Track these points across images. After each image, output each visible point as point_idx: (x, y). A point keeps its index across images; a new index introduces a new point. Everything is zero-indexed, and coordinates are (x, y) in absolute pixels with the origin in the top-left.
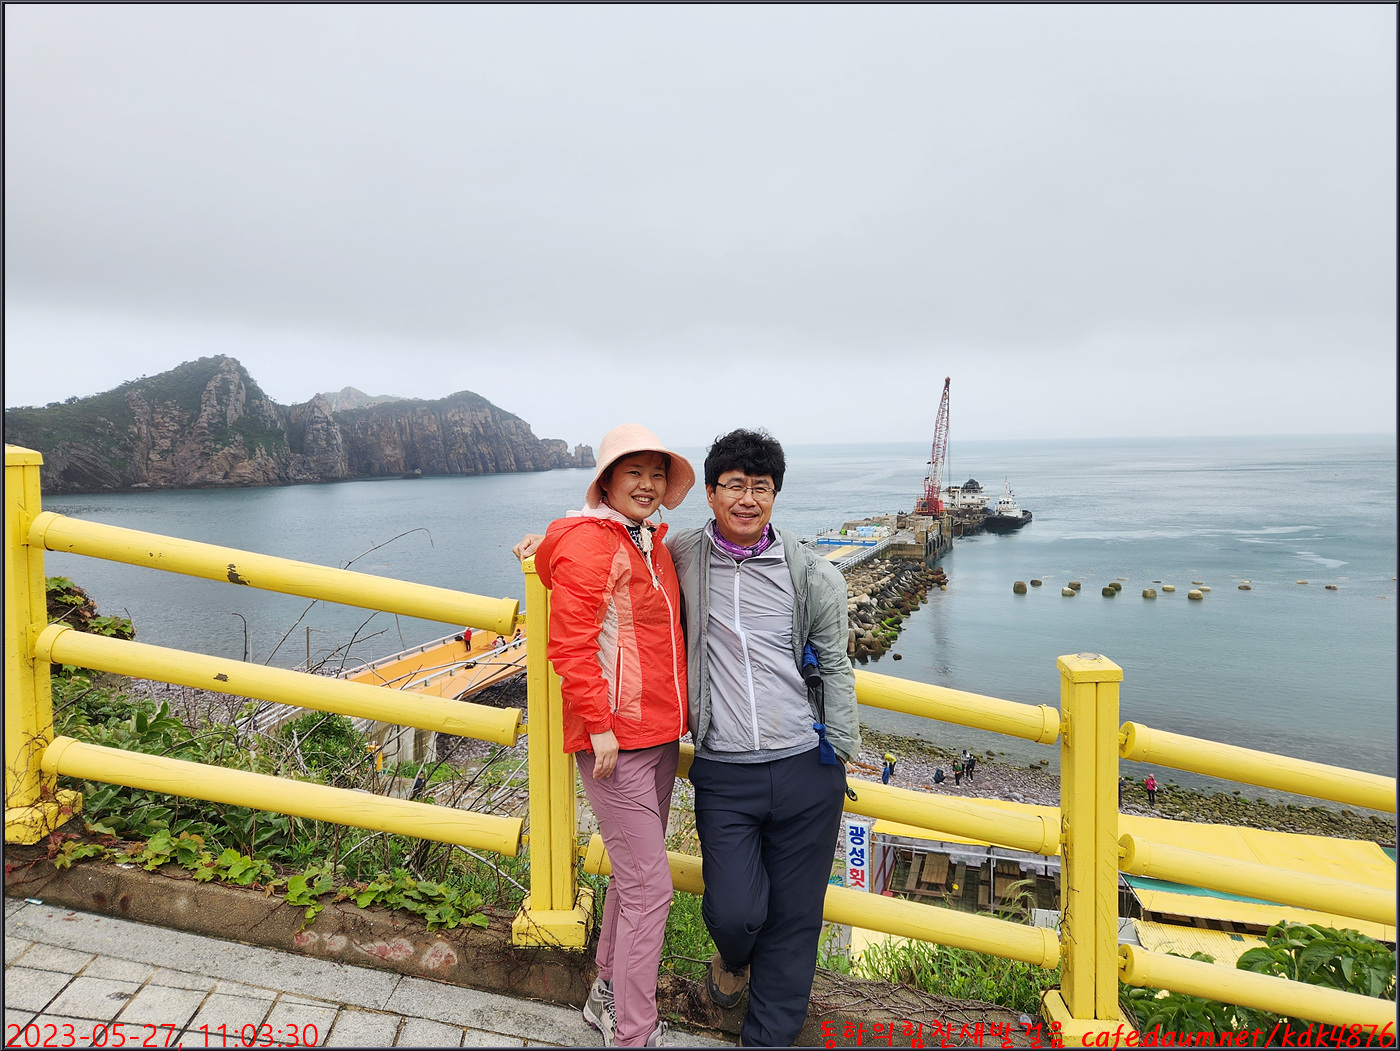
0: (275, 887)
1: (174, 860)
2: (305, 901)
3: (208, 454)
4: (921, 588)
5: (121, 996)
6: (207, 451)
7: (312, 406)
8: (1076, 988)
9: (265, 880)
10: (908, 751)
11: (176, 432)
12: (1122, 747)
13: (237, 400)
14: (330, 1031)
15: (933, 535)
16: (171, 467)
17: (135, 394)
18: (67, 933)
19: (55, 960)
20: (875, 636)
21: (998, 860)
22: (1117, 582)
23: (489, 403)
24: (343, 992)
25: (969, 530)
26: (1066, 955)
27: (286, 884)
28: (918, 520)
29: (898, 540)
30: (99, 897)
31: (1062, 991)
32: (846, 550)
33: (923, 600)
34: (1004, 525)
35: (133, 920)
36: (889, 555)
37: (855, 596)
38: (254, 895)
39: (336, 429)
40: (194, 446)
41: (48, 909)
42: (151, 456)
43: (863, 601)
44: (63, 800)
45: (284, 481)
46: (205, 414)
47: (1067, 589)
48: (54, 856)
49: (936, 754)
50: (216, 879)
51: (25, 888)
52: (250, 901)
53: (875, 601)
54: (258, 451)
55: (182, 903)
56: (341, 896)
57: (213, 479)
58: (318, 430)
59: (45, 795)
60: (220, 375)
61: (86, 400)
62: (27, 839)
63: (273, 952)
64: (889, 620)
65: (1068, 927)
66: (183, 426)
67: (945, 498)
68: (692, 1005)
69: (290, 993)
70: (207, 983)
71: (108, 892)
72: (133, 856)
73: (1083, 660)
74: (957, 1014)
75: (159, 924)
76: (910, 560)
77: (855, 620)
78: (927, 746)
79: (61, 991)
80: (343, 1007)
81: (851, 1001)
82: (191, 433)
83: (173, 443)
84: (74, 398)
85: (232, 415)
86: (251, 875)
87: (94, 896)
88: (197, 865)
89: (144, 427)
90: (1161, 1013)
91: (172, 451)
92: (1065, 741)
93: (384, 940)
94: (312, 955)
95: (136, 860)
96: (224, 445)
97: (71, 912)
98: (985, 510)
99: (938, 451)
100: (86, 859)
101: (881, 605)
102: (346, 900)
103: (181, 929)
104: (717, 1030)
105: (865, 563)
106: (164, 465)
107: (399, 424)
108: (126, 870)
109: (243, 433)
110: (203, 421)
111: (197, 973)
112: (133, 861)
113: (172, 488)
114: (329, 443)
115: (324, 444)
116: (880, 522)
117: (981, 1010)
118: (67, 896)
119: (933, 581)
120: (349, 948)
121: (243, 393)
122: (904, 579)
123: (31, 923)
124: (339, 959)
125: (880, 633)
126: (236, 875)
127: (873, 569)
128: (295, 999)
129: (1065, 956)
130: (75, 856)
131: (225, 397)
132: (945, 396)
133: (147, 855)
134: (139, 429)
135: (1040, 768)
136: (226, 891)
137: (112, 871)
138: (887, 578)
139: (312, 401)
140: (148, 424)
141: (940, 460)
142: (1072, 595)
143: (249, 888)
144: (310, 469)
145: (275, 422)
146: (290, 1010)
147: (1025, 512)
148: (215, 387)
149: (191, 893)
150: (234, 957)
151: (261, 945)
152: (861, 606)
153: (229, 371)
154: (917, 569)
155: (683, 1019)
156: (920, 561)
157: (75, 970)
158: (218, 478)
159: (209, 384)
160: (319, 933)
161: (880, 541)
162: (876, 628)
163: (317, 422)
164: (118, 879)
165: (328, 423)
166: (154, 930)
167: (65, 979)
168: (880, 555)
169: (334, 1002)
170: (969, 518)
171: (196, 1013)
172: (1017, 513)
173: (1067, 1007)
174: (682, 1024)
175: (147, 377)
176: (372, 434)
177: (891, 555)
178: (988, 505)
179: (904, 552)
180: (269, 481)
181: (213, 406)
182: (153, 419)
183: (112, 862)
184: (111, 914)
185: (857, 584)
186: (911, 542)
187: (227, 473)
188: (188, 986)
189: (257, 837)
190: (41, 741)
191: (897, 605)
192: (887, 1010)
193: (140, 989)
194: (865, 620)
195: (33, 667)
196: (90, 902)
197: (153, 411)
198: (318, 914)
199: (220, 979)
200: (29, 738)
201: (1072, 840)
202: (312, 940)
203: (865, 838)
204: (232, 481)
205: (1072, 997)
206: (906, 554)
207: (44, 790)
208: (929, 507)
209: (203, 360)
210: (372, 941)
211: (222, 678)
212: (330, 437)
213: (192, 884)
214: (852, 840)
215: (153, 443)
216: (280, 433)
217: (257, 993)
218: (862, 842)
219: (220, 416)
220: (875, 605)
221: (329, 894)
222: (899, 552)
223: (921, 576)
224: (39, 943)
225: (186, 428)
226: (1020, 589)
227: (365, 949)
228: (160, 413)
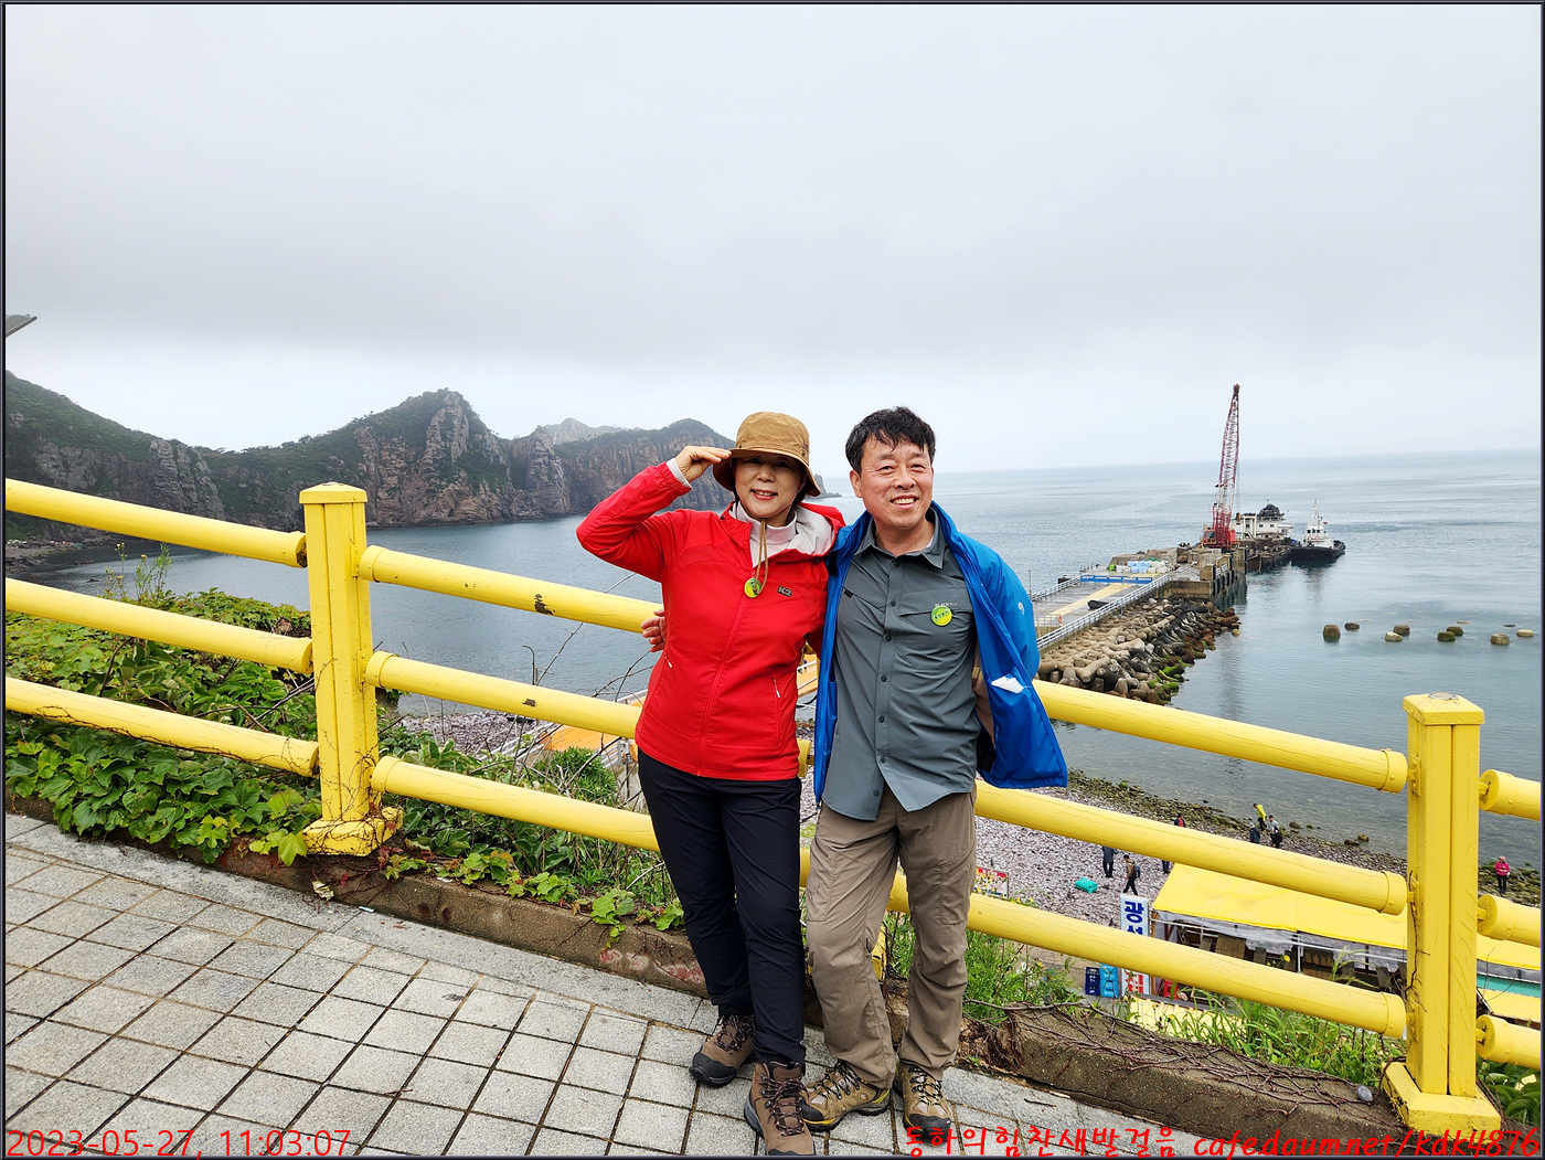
0: (581, 906)
1: (488, 876)
2: (610, 920)
3: (433, 491)
4: (1207, 633)
5: (454, 997)
6: (433, 488)
7: (533, 439)
8: (1425, 1059)
9: (570, 899)
10: (1193, 820)
11: (402, 469)
12: (1483, 798)
13: (461, 435)
14: (643, 1044)
15: (1222, 571)
16: (398, 505)
17: (364, 431)
18: (400, 939)
19: (392, 962)
20: (1151, 687)
21: (1306, 949)
22: (1455, 625)
23: (712, 431)
24: (650, 1009)
25: (1269, 564)
26: (1414, 1025)
27: (591, 903)
28: (1204, 552)
29: (1178, 576)
30: (424, 908)
31: (1407, 1064)
32: (1115, 588)
33: (1210, 646)
34: (1316, 559)
35: (454, 931)
36: (1168, 594)
37: (1126, 641)
38: (562, 912)
39: (557, 463)
40: (421, 483)
41: (380, 916)
42: (379, 494)
43: (1137, 647)
44: (388, 817)
45: (508, 519)
46: (430, 450)
47: (1391, 634)
48: (384, 868)
49: (1227, 824)
50: (527, 895)
51: (359, 897)
52: (559, 918)
53: (1150, 647)
54: (482, 488)
55: (497, 917)
56: (641, 918)
57: (439, 517)
58: (540, 464)
59: (373, 812)
60: (444, 410)
61: (318, 439)
62: (361, 851)
63: (581, 968)
64: (1168, 669)
65: (1416, 994)
66: (409, 463)
67: (1238, 529)
68: (992, 1050)
69: (602, 1006)
70: (529, 992)
71: (432, 903)
72: (451, 871)
73: (1436, 700)
74: (1285, 1080)
75: (477, 936)
76: (1194, 599)
77: (1127, 669)
78: (1216, 815)
79: (403, 990)
80: (652, 1022)
81: (1164, 1058)
82: (416, 470)
83: (400, 480)
84: (307, 437)
85: (456, 451)
86: (557, 893)
87: (419, 906)
88: (508, 882)
89: (373, 464)
90: (1525, 1098)
91: (399, 488)
92: (1414, 790)
93: (684, 962)
94: (616, 973)
95: (455, 874)
96: (449, 482)
97: (400, 920)
98: (1288, 541)
99: (1228, 471)
100: (412, 872)
101: (1158, 651)
102: (646, 922)
103: (496, 941)
104: (1020, 1077)
105: (1139, 603)
106: (391, 503)
107: (620, 456)
108: (446, 884)
109: (467, 470)
110: (428, 458)
111: (517, 982)
112: (451, 876)
113: (400, 526)
114: (550, 478)
115: (545, 478)
116: (1157, 556)
117: (1312, 1079)
118: (396, 906)
119: (1222, 624)
120: (651, 968)
121: (466, 428)
122: (1186, 621)
123: (368, 928)
124: (642, 978)
125: (1158, 684)
126: (546, 893)
127: (1148, 610)
128: (607, 1012)
129: (1412, 1025)
130: (402, 868)
131: (449, 432)
132: (1234, 407)
133: (464, 870)
134: (368, 467)
135: (1357, 845)
136: (537, 907)
137: (434, 884)
138: (1166, 621)
139: (533, 434)
140: (376, 462)
141: (1231, 482)
142: (1398, 641)
143: (556, 905)
144: (532, 505)
145: (497, 457)
146: (604, 1021)
147: (1337, 543)
148: (440, 422)
149: (505, 907)
150: (547, 970)
151: (570, 961)
152: (1133, 653)
153: (452, 406)
154: (1203, 611)
155: (983, 1063)
156: (1206, 601)
157: (412, 972)
158: (444, 515)
159: (434, 419)
160: (623, 952)
161: (1157, 577)
162: (1152, 678)
163: (538, 456)
164: (440, 891)
165: (550, 457)
166: (473, 940)
167: (405, 980)
168: (1157, 594)
169: (643, 1017)
170: (1268, 550)
171: (521, 1018)
172: (1328, 544)
173: (1414, 1080)
174: (983, 1068)
175: (375, 413)
176: (593, 468)
177: (1170, 594)
178: (1291, 535)
179: (1186, 591)
180: (493, 518)
181: (438, 442)
182: (380, 457)
183: (434, 875)
184: (434, 924)
185: (1129, 627)
186: (1195, 578)
187: (452, 511)
188: (511, 993)
189: (546, 864)
190: (369, 760)
191: (1178, 652)
192: (1206, 1070)
193: (470, 993)
194: (1139, 669)
195: (362, 691)
196: (415, 912)
197: (381, 449)
198: (622, 934)
199: (538, 988)
200: (360, 758)
201: (1422, 898)
202: (616, 959)
203: (1144, 915)
204: (455, 519)
205: (1420, 1069)
206: (1188, 592)
207: (372, 806)
208: (1219, 537)
209: (427, 395)
210: (673, 963)
211: (530, 703)
212: (552, 471)
213: (506, 899)
214: (1128, 917)
215: (382, 480)
216: (503, 468)
217: (573, 1003)
218: (1140, 920)
219: (445, 452)
220: (1151, 652)
221: (630, 916)
222: (1180, 591)
223: (1208, 618)
224: (377, 946)
225: (412, 465)
226: (1331, 635)
227: (664, 970)
228: (387, 450)
